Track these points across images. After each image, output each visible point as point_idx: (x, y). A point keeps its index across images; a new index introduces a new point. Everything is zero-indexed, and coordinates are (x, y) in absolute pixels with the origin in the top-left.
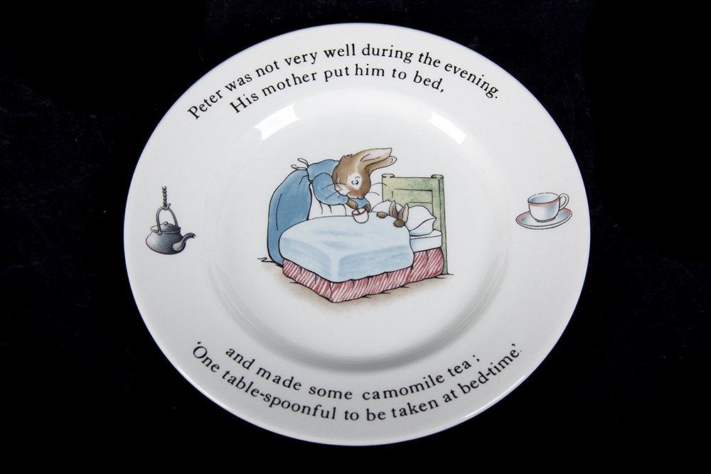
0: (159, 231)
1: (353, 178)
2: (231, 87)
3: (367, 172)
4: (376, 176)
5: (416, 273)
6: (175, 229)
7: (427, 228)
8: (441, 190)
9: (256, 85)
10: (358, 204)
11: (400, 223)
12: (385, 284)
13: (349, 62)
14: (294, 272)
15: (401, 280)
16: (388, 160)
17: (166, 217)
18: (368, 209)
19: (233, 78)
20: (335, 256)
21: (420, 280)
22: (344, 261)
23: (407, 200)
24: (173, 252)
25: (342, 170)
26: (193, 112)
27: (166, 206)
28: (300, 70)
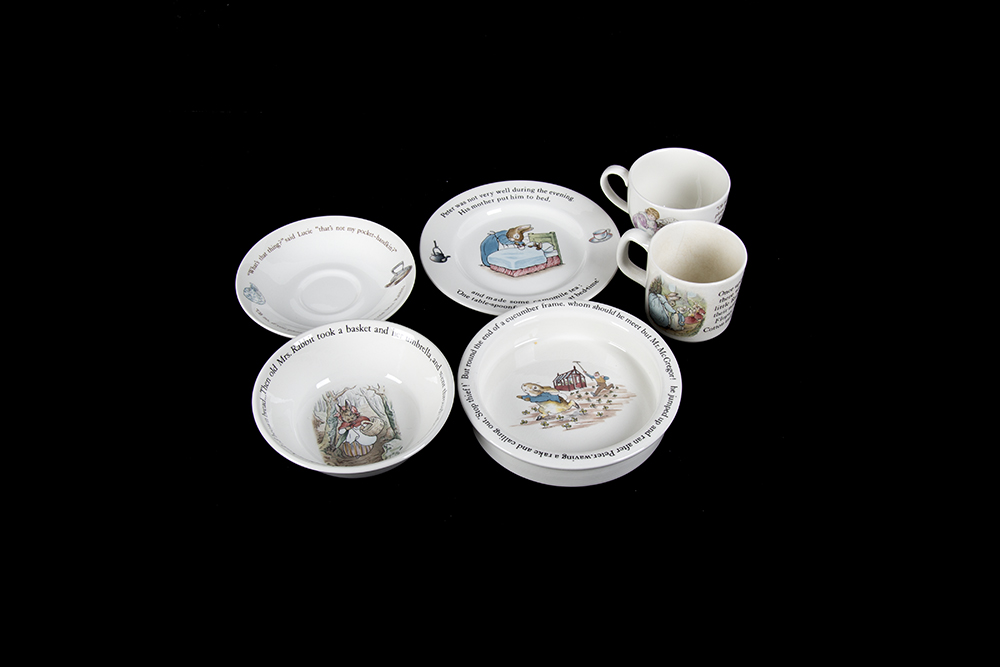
0: (435, 255)
1: (516, 235)
2: (458, 206)
3: (521, 233)
4: (525, 234)
5: (549, 265)
6: (442, 255)
7: (551, 249)
8: (555, 237)
9: (469, 205)
10: (520, 243)
11: (539, 248)
12: (536, 269)
13: (508, 195)
14: (495, 268)
15: (543, 267)
16: (530, 228)
17: (436, 250)
18: (524, 245)
19: (458, 203)
20: (513, 262)
21: (551, 267)
22: (516, 263)
23: (540, 240)
24: (441, 262)
25: (510, 233)
26: (443, 215)
27: (436, 247)
28: (487, 199)
